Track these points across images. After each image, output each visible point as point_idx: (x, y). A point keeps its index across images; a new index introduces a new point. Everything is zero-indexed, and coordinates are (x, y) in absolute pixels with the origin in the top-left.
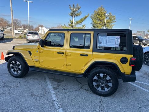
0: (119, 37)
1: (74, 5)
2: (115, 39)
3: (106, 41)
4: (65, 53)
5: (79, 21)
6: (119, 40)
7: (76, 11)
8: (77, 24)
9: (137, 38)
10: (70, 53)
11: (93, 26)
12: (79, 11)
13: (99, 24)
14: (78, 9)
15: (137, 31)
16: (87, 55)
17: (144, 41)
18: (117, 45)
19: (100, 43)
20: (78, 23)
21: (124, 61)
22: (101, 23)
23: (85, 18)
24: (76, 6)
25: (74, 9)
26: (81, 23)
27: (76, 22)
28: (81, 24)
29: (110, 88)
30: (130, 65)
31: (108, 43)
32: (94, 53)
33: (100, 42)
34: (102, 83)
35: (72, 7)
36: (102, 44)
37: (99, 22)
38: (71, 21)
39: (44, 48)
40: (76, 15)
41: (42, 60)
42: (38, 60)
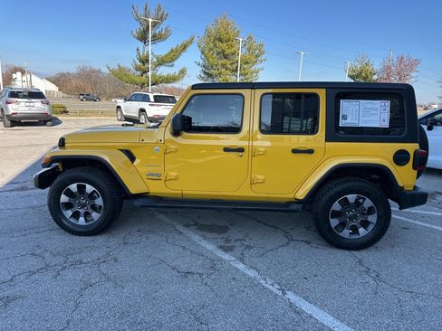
0: (388, 103)
1: (148, 8)
2: (378, 106)
3: (357, 113)
4: (246, 150)
5: (166, 56)
6: (388, 109)
7: (155, 24)
8: (161, 65)
10: (263, 149)
11: (205, 73)
12: (163, 26)
13: (223, 66)
14: (161, 19)
16: (311, 152)
18: (384, 121)
19: (345, 117)
20: (161, 62)
21: (400, 158)
22: (228, 63)
23: (184, 47)
24: (153, 12)
25: (150, 20)
26: (171, 62)
27: (155, 60)
28: (172, 65)
29: (371, 227)
30: (414, 168)
31: (363, 116)
32: (329, 144)
33: (343, 116)
34: (351, 218)
35: (141, 12)
36: (349, 120)
37: (224, 61)
38: (141, 54)
39: (179, 140)
40: (156, 38)
41: (174, 174)
42: (159, 175)
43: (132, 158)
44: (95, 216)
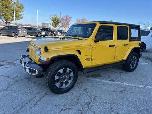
4: (115, 46)
6: (138, 32)
9: (48, 30)
10: (118, 45)
15: (42, 23)
17: (54, 32)
19: (132, 34)
22: (9, 10)
32: (130, 42)
41: (94, 58)
42: (89, 59)
43: (80, 53)
44: (70, 82)
